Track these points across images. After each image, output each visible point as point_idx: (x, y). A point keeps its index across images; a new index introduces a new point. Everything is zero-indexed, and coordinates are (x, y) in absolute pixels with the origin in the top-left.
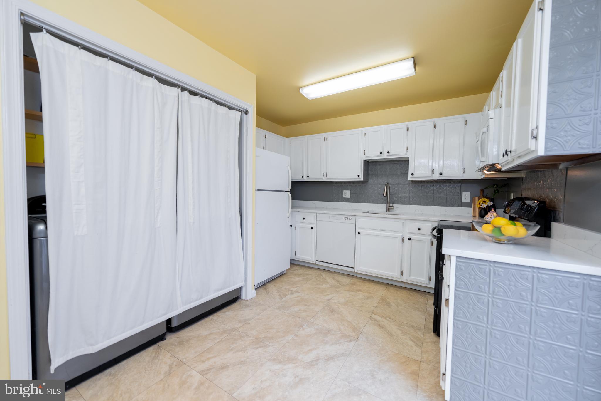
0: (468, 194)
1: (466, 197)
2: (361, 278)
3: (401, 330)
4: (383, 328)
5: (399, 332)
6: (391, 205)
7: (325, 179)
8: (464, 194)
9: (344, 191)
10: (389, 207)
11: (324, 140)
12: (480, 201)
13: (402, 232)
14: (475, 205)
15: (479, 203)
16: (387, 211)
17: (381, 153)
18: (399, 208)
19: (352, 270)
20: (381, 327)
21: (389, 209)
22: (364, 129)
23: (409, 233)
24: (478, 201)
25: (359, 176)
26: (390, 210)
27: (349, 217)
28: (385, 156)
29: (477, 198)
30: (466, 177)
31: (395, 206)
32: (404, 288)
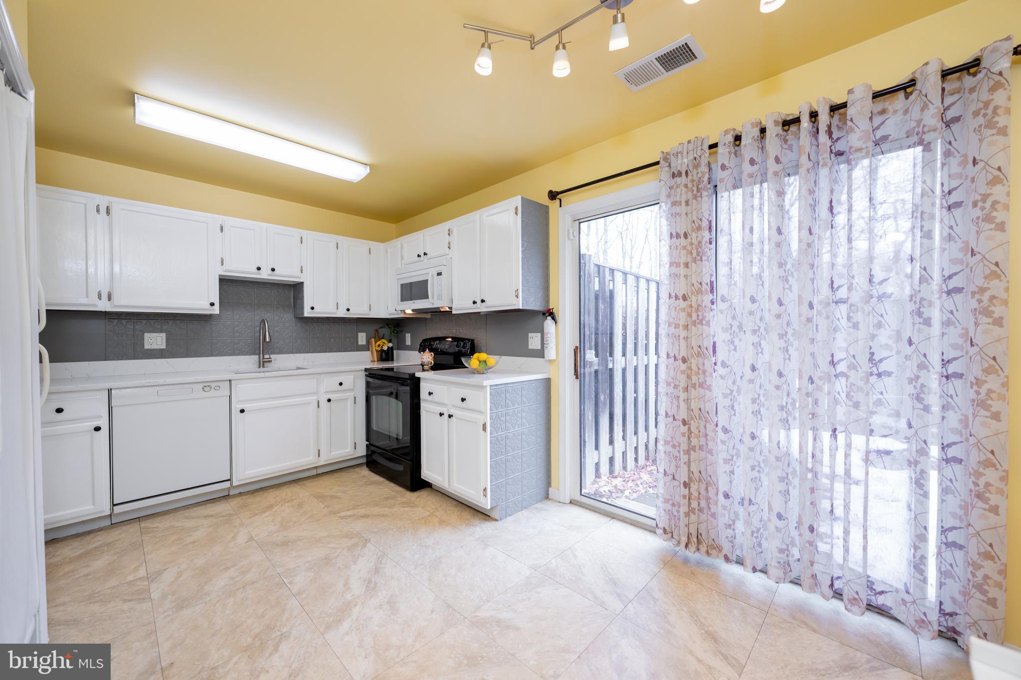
0: (364, 334)
1: (362, 338)
2: (240, 493)
3: (385, 507)
4: (369, 516)
5: (386, 509)
6: (267, 356)
7: (103, 306)
8: (360, 334)
9: (147, 335)
10: (264, 360)
11: (98, 211)
12: (378, 343)
13: (316, 393)
14: (372, 347)
15: (379, 346)
16: (260, 367)
17: (259, 269)
18: (281, 360)
19: (227, 484)
20: (366, 516)
21: (262, 364)
22: (220, 219)
23: (326, 392)
24: (375, 343)
25: (212, 304)
26: (266, 364)
27: (213, 385)
28: (265, 275)
29: (373, 340)
30: (373, 315)
31: (272, 356)
32: (318, 475)
